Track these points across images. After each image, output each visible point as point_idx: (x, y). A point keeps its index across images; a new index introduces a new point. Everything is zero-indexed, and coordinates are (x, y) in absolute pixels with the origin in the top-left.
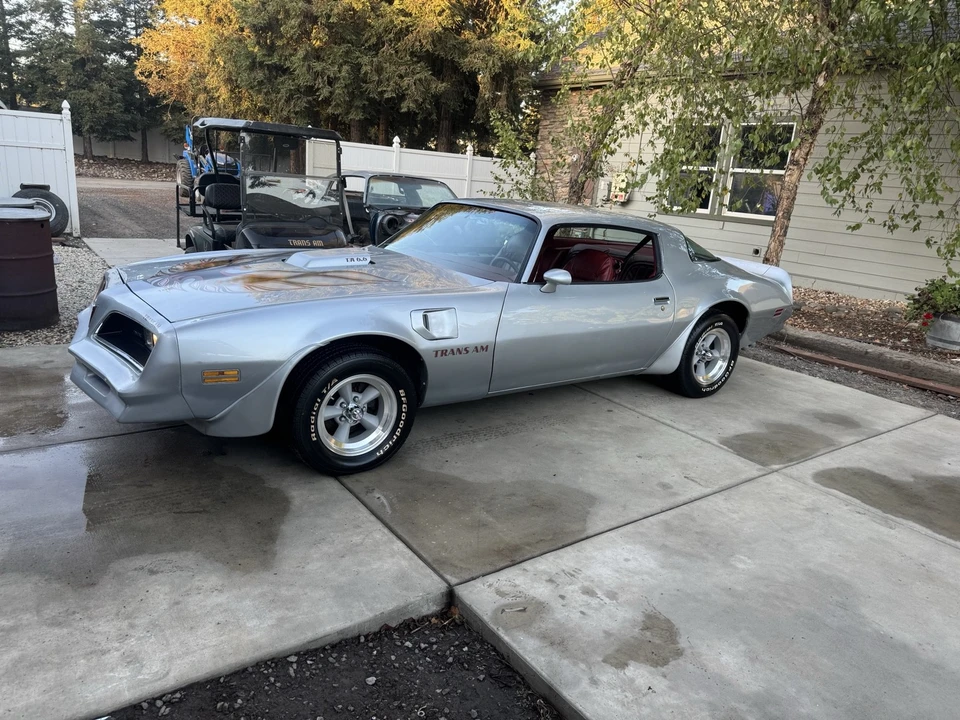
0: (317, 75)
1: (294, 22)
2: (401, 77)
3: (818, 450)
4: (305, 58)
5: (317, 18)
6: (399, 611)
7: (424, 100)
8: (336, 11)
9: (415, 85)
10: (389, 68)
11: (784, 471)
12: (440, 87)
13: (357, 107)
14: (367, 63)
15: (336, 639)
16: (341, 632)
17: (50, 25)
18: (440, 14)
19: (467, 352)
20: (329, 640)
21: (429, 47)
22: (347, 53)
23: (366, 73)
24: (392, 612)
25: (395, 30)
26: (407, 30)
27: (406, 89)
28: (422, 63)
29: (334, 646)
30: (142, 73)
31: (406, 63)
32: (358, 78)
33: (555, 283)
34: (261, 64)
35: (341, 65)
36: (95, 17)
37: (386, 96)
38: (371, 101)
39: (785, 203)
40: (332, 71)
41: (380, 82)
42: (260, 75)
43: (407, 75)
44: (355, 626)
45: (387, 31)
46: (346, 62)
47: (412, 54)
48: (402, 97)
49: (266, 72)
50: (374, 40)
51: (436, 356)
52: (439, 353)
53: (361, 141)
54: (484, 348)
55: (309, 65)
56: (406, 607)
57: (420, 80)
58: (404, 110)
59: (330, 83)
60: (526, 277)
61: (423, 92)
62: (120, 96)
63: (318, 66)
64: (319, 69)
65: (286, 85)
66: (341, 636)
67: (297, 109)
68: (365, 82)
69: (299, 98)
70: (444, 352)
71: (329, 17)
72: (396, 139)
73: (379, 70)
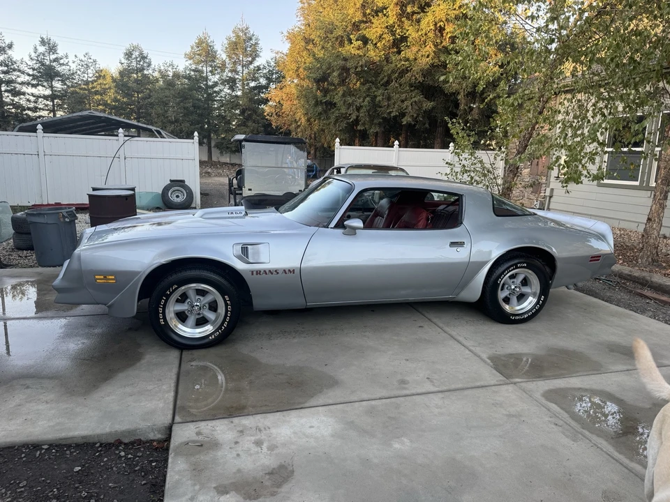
0: (350, 105)
1: (335, 74)
2: (403, 101)
3: (578, 372)
4: (344, 95)
5: (349, 69)
6: (130, 432)
7: (418, 115)
8: (360, 64)
9: (410, 105)
10: (395, 96)
11: (522, 384)
12: (428, 105)
13: (376, 124)
14: (380, 94)
15: (81, 441)
16: (83, 437)
17: (228, 91)
18: (428, 57)
19: (278, 273)
20: (75, 441)
21: (421, 79)
22: (369, 89)
23: (379, 101)
24: (124, 431)
25: (399, 71)
26: (407, 70)
27: (406, 109)
28: (416, 91)
29: (78, 446)
30: (268, 115)
31: (406, 92)
32: (375, 105)
33: (355, 228)
34: (321, 103)
35: (365, 98)
36: (253, 84)
37: (392, 115)
38: (384, 119)
39: (663, 172)
40: (359, 102)
41: (388, 106)
42: (320, 109)
43: (406, 100)
44: (94, 436)
45: (393, 72)
46: (368, 96)
47: (411, 86)
48: (403, 115)
49: (324, 107)
50: (386, 79)
51: (253, 274)
52: (255, 273)
53: (383, 146)
54: (292, 271)
55: (345, 100)
56: (136, 430)
57: (415, 102)
58: (404, 123)
59: (358, 109)
60: (333, 224)
61: (417, 110)
62: (262, 129)
63: (350, 100)
64: (351, 101)
65: (334, 114)
66: (85, 440)
67: (340, 128)
68: (381, 107)
69: (342, 121)
70: (258, 272)
71: (356, 68)
72: (397, 143)
73: (389, 98)
